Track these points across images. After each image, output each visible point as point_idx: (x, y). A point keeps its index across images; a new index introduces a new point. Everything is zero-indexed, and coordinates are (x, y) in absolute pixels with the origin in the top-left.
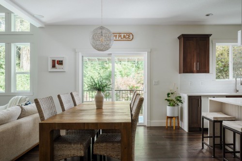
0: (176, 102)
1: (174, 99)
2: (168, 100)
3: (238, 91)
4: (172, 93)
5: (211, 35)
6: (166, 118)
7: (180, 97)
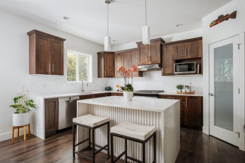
0: (26, 107)
1: (24, 104)
2: (14, 107)
3: (83, 91)
4: (20, 98)
5: (65, 40)
6: (12, 129)
7: (32, 101)
